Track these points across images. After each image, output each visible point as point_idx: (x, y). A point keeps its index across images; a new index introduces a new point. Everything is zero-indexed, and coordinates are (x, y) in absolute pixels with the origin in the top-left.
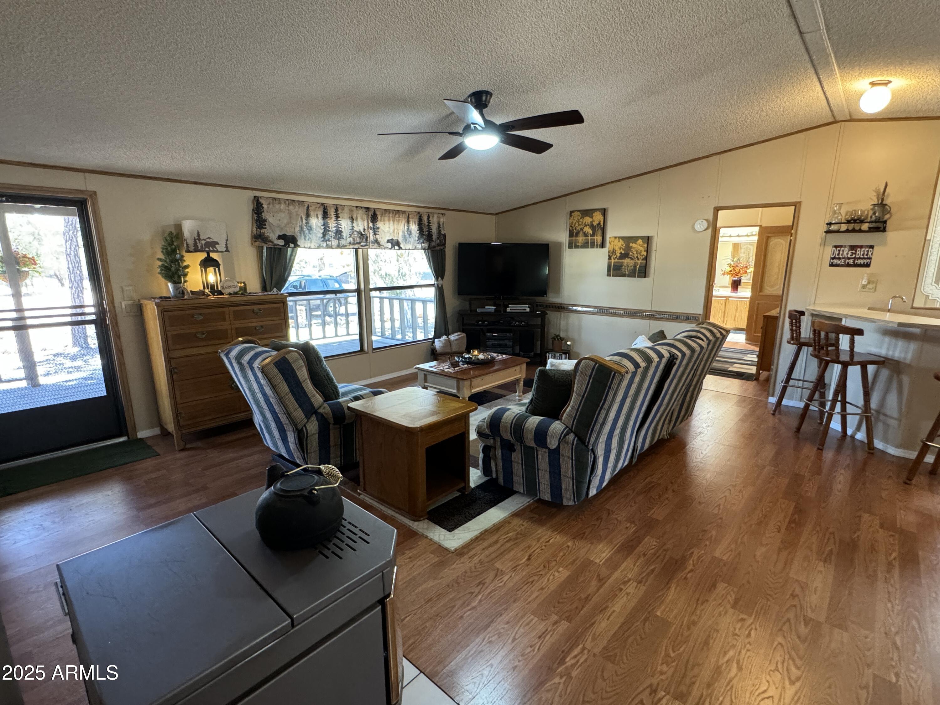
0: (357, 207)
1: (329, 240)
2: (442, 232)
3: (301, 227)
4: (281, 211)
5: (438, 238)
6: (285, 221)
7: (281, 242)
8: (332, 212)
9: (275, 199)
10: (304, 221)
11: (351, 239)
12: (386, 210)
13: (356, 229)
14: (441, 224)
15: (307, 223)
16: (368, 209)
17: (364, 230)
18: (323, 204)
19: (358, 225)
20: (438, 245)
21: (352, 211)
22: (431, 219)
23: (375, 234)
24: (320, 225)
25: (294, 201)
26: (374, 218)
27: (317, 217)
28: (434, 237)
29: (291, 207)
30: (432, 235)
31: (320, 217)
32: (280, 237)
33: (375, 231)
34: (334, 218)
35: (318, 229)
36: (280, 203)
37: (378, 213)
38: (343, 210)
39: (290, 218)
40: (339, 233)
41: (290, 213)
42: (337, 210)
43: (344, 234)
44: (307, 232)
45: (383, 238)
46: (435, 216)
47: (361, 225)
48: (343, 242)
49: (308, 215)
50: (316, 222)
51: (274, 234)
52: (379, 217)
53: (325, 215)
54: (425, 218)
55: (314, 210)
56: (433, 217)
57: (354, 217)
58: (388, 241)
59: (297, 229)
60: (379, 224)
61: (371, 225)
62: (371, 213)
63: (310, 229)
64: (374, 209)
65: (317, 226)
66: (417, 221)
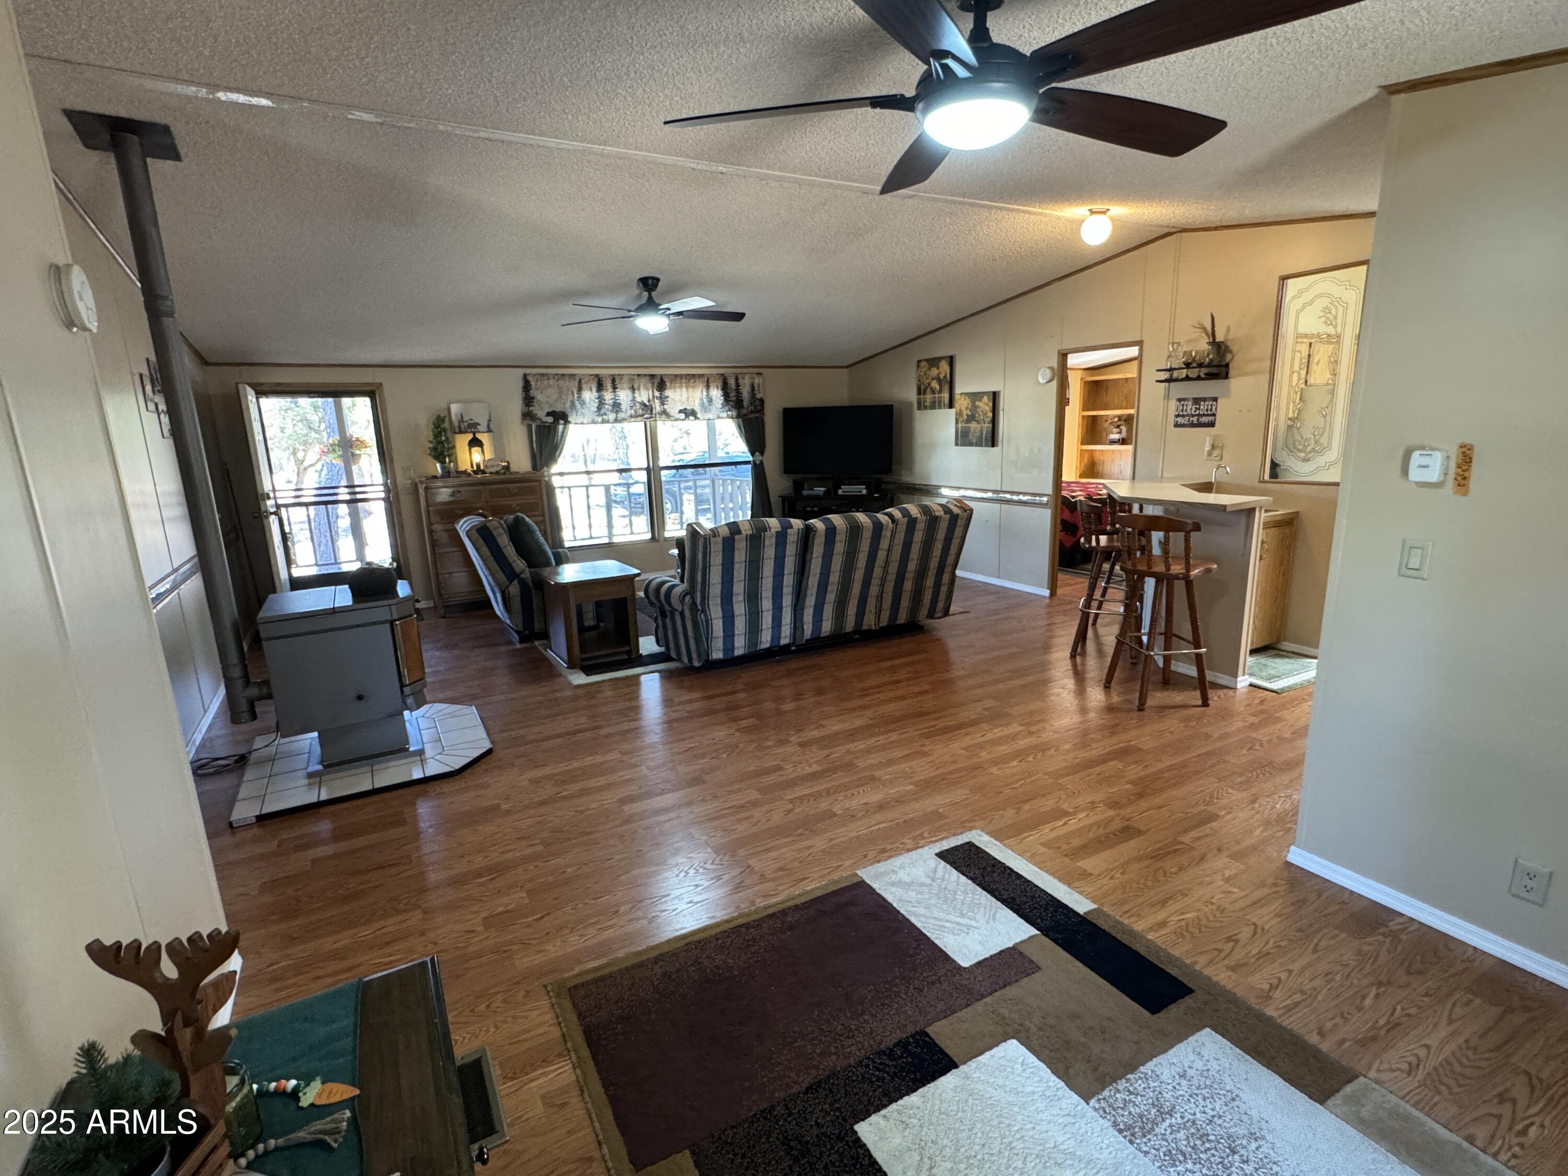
0: (639, 375)
1: (605, 414)
2: (758, 396)
3: (573, 403)
4: (549, 386)
5: (751, 404)
6: (555, 397)
7: (550, 419)
8: (608, 384)
9: (542, 375)
10: (576, 395)
11: (633, 412)
12: (676, 376)
13: (638, 399)
14: (756, 386)
15: (579, 397)
16: (652, 376)
17: (649, 401)
18: (597, 376)
19: (640, 395)
20: (752, 412)
21: (633, 380)
22: (740, 381)
23: (663, 404)
24: (593, 398)
25: (563, 375)
26: (661, 385)
27: (591, 390)
28: (746, 403)
29: (561, 382)
30: (742, 401)
31: (594, 390)
32: (548, 414)
33: (663, 400)
34: (610, 390)
35: (592, 403)
36: (548, 379)
37: (666, 380)
38: (621, 379)
39: (560, 393)
40: (616, 406)
41: (559, 387)
42: (614, 381)
43: (623, 407)
44: (579, 406)
45: (673, 407)
46: (747, 377)
47: (644, 395)
48: (621, 415)
49: (580, 389)
50: (589, 395)
51: (542, 409)
52: (668, 384)
53: (600, 387)
54: (732, 382)
55: (587, 383)
56: (743, 378)
57: (636, 386)
58: (681, 411)
59: (568, 405)
60: (668, 393)
61: (657, 394)
62: (657, 381)
63: (583, 403)
64: (661, 376)
65: (590, 399)
66: (720, 385)
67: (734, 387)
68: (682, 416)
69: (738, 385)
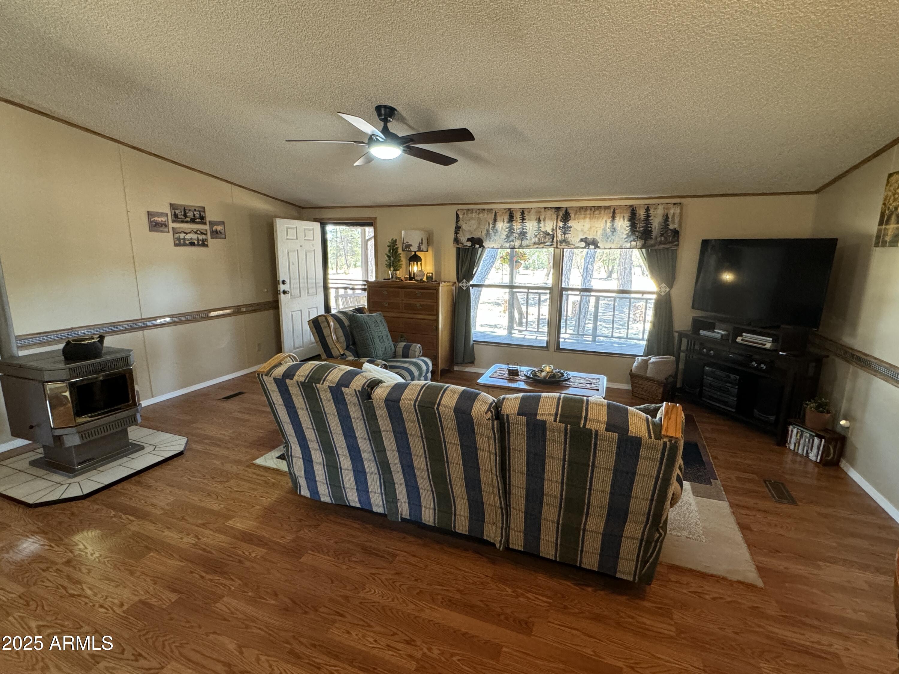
0: (545, 208)
1: (513, 241)
2: (671, 227)
3: (488, 231)
4: (472, 218)
5: (662, 234)
6: (475, 227)
8: (518, 216)
9: (469, 210)
10: (491, 225)
11: (537, 239)
12: (581, 208)
13: (543, 229)
14: (670, 216)
15: (494, 226)
16: (558, 209)
17: (553, 230)
18: (509, 209)
19: (545, 226)
21: (540, 212)
22: (652, 212)
23: (565, 233)
24: (504, 228)
25: (484, 209)
26: (566, 217)
27: (504, 221)
28: (655, 233)
29: (481, 215)
30: (651, 231)
31: (506, 221)
32: (469, 240)
33: (566, 230)
34: (519, 221)
35: (503, 232)
36: (472, 213)
37: (570, 211)
38: (529, 212)
39: (479, 224)
40: (523, 235)
41: (479, 220)
42: (523, 213)
43: (528, 236)
44: (493, 234)
45: (574, 237)
46: (660, 208)
47: (548, 226)
48: (525, 242)
49: (495, 221)
50: (502, 226)
51: (464, 236)
52: (572, 216)
53: (511, 218)
54: (641, 213)
55: (501, 216)
56: (656, 209)
57: (542, 218)
58: (582, 240)
59: (484, 233)
60: (570, 223)
61: (561, 224)
62: (561, 213)
63: (496, 232)
64: (567, 208)
65: (502, 228)
66: (627, 216)
67: (643, 217)
68: (583, 244)
69: (648, 216)
